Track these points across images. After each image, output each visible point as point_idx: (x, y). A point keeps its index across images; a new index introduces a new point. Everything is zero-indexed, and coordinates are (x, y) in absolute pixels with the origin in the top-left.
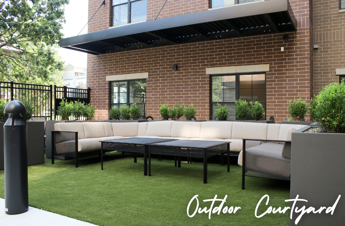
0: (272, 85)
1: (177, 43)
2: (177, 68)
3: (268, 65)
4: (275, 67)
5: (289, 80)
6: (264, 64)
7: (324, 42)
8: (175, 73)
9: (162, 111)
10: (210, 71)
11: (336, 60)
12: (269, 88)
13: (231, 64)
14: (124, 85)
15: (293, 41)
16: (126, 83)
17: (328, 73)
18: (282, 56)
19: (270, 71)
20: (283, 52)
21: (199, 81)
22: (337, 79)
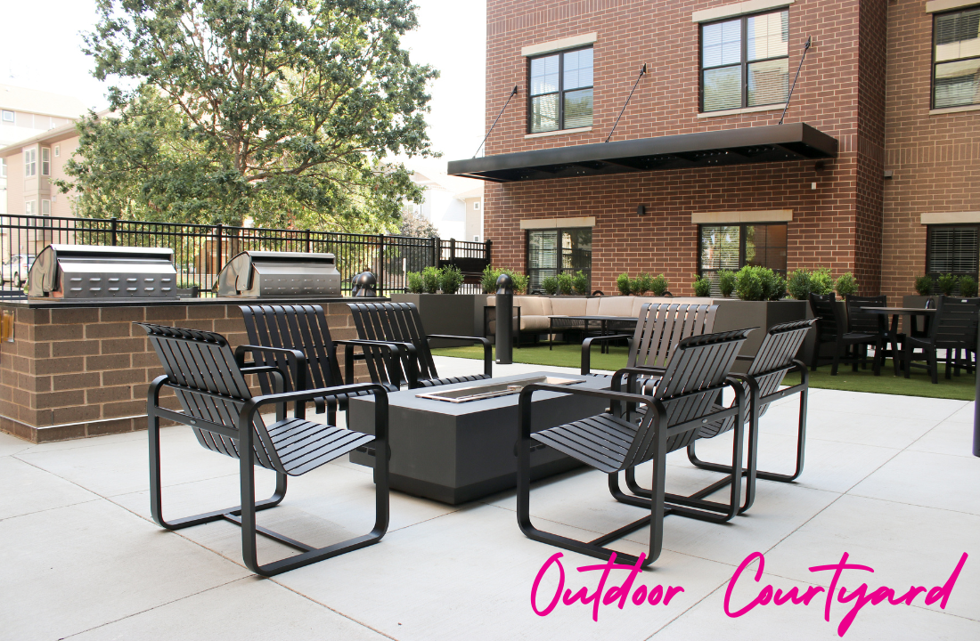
0: (796, 243)
1: (644, 169)
2: (644, 211)
3: (791, 212)
4: (802, 214)
5: (823, 237)
6: (784, 209)
7: (903, 167)
8: (640, 220)
9: (620, 282)
10: (698, 218)
11: (922, 198)
12: (792, 248)
13: (732, 208)
14: (553, 235)
15: (831, 173)
16: (556, 232)
17: (908, 220)
18: (813, 197)
19: (794, 220)
20: (814, 191)
21: (681, 234)
22: (922, 231)
